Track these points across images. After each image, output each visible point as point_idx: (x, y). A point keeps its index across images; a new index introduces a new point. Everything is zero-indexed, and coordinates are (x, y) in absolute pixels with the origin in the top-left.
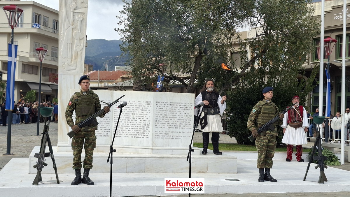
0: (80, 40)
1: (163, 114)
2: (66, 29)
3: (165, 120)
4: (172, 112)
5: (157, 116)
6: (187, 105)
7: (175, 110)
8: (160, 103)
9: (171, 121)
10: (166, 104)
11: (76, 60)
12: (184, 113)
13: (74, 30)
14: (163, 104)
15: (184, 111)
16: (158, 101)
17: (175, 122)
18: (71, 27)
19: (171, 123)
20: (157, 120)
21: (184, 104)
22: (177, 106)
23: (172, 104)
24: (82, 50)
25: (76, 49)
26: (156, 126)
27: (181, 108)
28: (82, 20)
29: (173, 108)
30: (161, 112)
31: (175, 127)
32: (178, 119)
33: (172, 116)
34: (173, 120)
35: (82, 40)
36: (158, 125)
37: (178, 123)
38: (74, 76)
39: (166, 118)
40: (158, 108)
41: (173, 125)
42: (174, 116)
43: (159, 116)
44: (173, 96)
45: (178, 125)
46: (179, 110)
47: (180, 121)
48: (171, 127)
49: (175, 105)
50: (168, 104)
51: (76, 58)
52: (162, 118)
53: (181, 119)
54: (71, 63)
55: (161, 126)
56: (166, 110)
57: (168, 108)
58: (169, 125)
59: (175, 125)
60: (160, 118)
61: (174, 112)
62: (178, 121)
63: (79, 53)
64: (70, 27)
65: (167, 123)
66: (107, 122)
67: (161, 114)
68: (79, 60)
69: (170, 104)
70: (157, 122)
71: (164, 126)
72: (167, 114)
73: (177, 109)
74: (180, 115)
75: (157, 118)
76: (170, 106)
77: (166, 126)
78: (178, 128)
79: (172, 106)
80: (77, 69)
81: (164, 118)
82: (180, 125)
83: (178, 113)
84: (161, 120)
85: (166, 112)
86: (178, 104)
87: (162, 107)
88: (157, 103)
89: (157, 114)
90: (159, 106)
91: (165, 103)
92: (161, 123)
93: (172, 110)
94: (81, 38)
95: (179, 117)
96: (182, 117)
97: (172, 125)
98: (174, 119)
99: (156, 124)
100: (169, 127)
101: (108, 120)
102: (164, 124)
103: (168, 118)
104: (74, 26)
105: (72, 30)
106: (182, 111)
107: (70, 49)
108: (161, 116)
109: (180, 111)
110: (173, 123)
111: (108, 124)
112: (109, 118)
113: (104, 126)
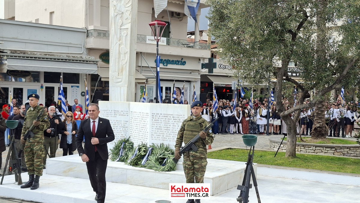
0: (125, 54)
1: (158, 126)
2: (115, 45)
3: (160, 132)
4: (166, 124)
5: (152, 127)
6: (180, 116)
7: (168, 122)
8: (156, 115)
9: (165, 133)
10: (161, 116)
11: (122, 73)
12: (177, 125)
13: (120, 45)
14: (158, 115)
15: (177, 123)
16: (154, 113)
17: (169, 134)
18: (119, 43)
19: (165, 135)
20: (153, 132)
21: (177, 116)
22: (170, 118)
23: (166, 116)
24: (126, 63)
25: (122, 63)
26: (152, 138)
27: (174, 120)
28: (126, 36)
29: (167, 120)
30: (156, 123)
31: (169, 140)
32: (171, 131)
33: (166, 128)
34: (167, 133)
35: (126, 54)
36: (154, 137)
37: (171, 136)
38: (120, 87)
39: (161, 130)
40: (154, 120)
41: (168, 138)
42: (168, 129)
43: (154, 128)
44: (167, 107)
45: (171, 137)
46: (172, 122)
47: (174, 133)
48: (165, 139)
49: (169, 117)
50: (162, 115)
51: (122, 71)
52: (158, 130)
53: (175, 131)
54: (118, 76)
55: (156, 138)
56: (161, 122)
57: (162, 120)
58: (164, 137)
59: (169, 137)
60: (155, 130)
61: (168, 124)
62: (171, 133)
63: (124, 66)
64: (117, 43)
65: (161, 135)
66: (125, 132)
67: (157, 126)
68: (124, 72)
69: (164, 116)
70: (152, 134)
71: (159, 139)
72: (162, 126)
73: (171, 120)
74: (174, 127)
75: (153, 130)
76: (164, 118)
77: (161, 139)
78: (172, 141)
79: (166, 118)
80: (122, 81)
81: (159, 130)
82: (173, 138)
83: (172, 125)
84: (156, 132)
85: (161, 124)
86: (172, 116)
87: (157, 119)
88: (153, 115)
89: (153, 125)
90: (154, 118)
91: (159, 114)
92: (156, 135)
93: (166, 122)
94: (125, 52)
95: (172, 129)
96: (175, 129)
97: (166, 137)
98: (168, 131)
99: (152, 136)
100: (164, 139)
101: (126, 130)
102: (159, 137)
103: (163, 130)
104: (120, 42)
105: (119, 45)
106: (175, 123)
107: (118, 63)
108: (157, 128)
109: (173, 124)
110: (167, 135)
111: (126, 134)
112: (127, 128)
113: (123, 136)
